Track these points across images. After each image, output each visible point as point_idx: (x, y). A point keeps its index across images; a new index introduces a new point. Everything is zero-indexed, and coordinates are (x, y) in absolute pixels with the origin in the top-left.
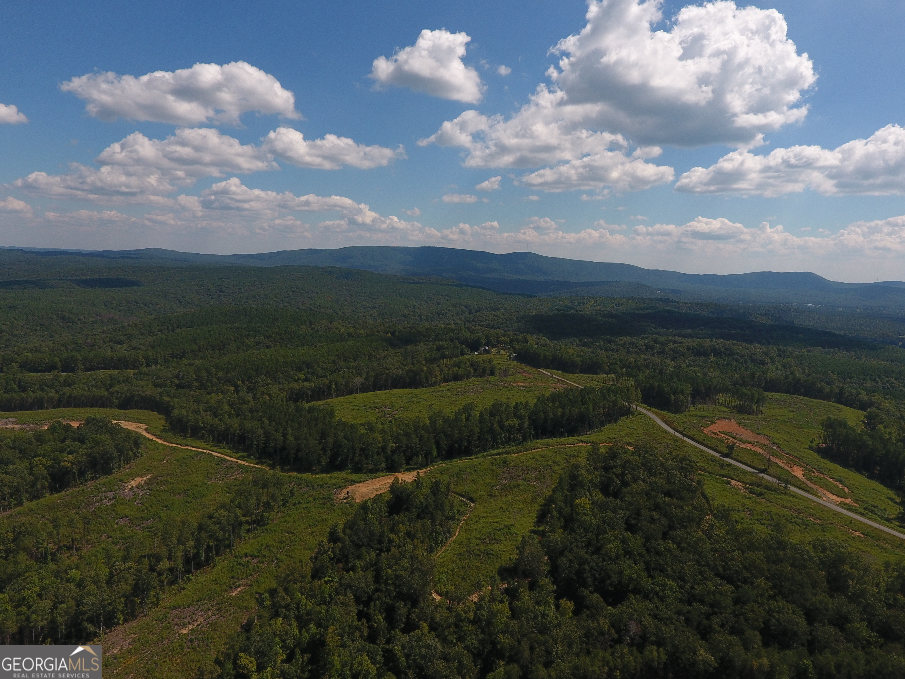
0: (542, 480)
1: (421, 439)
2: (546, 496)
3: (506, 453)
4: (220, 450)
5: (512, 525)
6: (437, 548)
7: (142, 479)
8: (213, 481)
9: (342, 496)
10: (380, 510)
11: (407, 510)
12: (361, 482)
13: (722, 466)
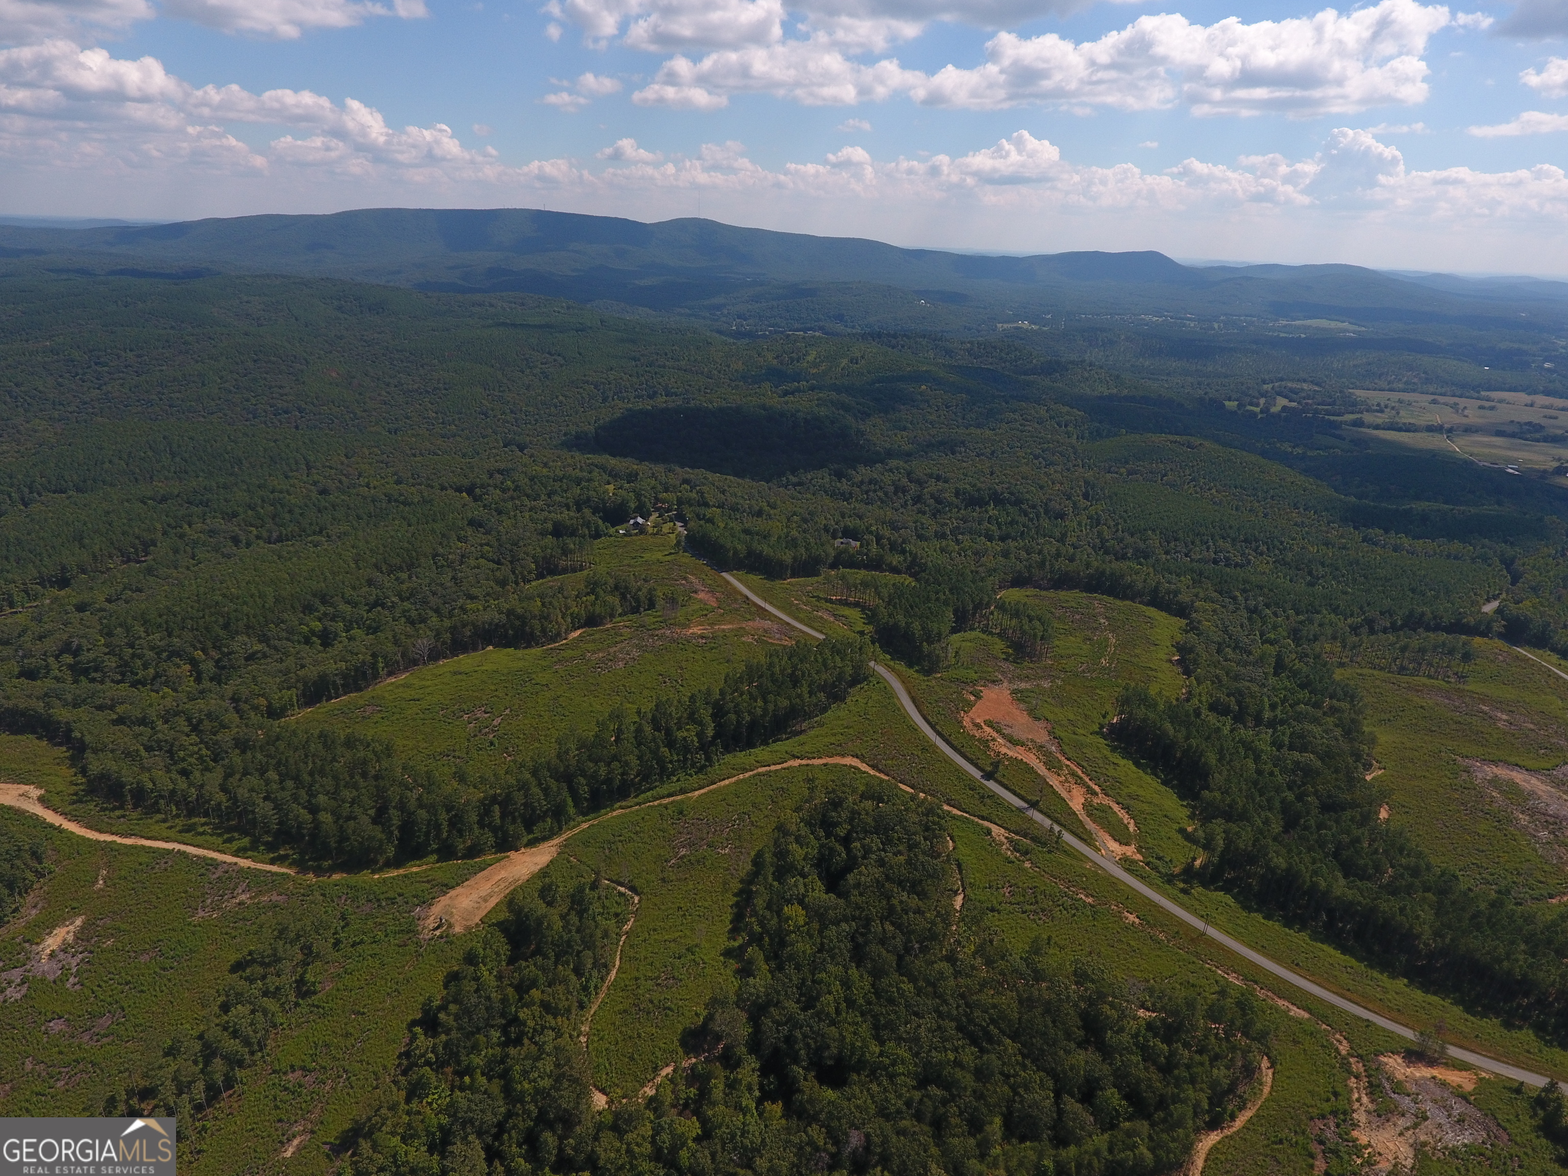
0: (737, 844)
1: (546, 791)
2: (742, 874)
3: (683, 791)
4: (200, 839)
5: (696, 946)
6: (589, 1000)
7: (65, 930)
8: (201, 914)
9: (431, 923)
10: (497, 954)
11: (538, 951)
12: (458, 885)
13: (983, 797)
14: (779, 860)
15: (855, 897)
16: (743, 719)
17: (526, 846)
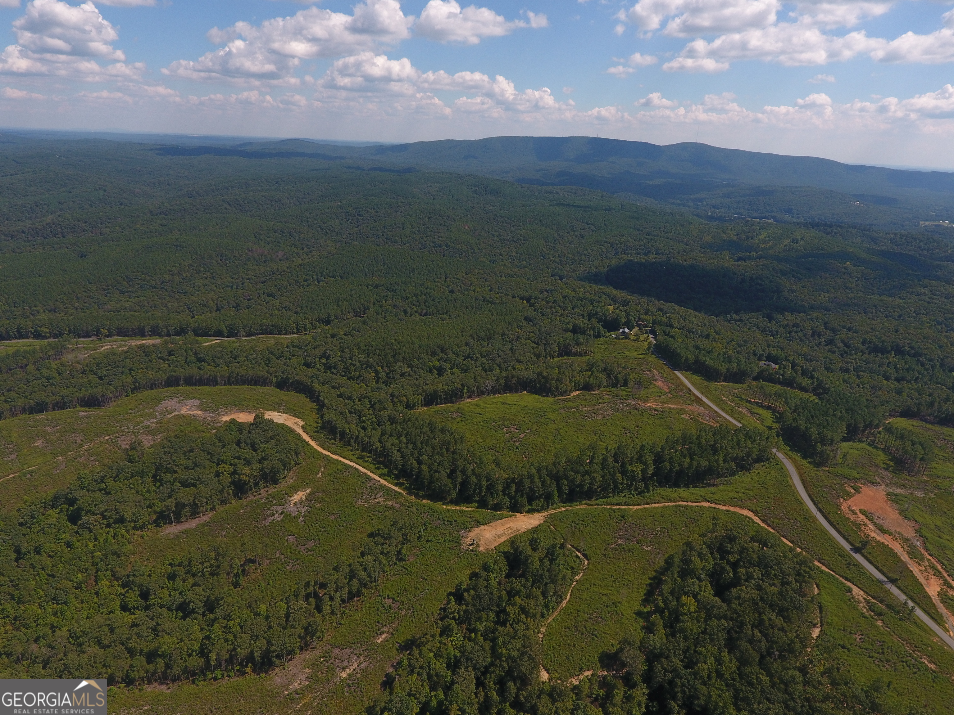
0: (657, 546)
1: (543, 482)
2: (657, 567)
3: (626, 504)
4: (365, 464)
5: (619, 602)
6: (548, 614)
7: (302, 493)
8: (360, 503)
9: (468, 541)
10: (501, 569)
11: (523, 575)
12: (486, 524)
13: (849, 564)
14: (684, 565)
15: (734, 604)
16: (674, 467)
17: (526, 512)
